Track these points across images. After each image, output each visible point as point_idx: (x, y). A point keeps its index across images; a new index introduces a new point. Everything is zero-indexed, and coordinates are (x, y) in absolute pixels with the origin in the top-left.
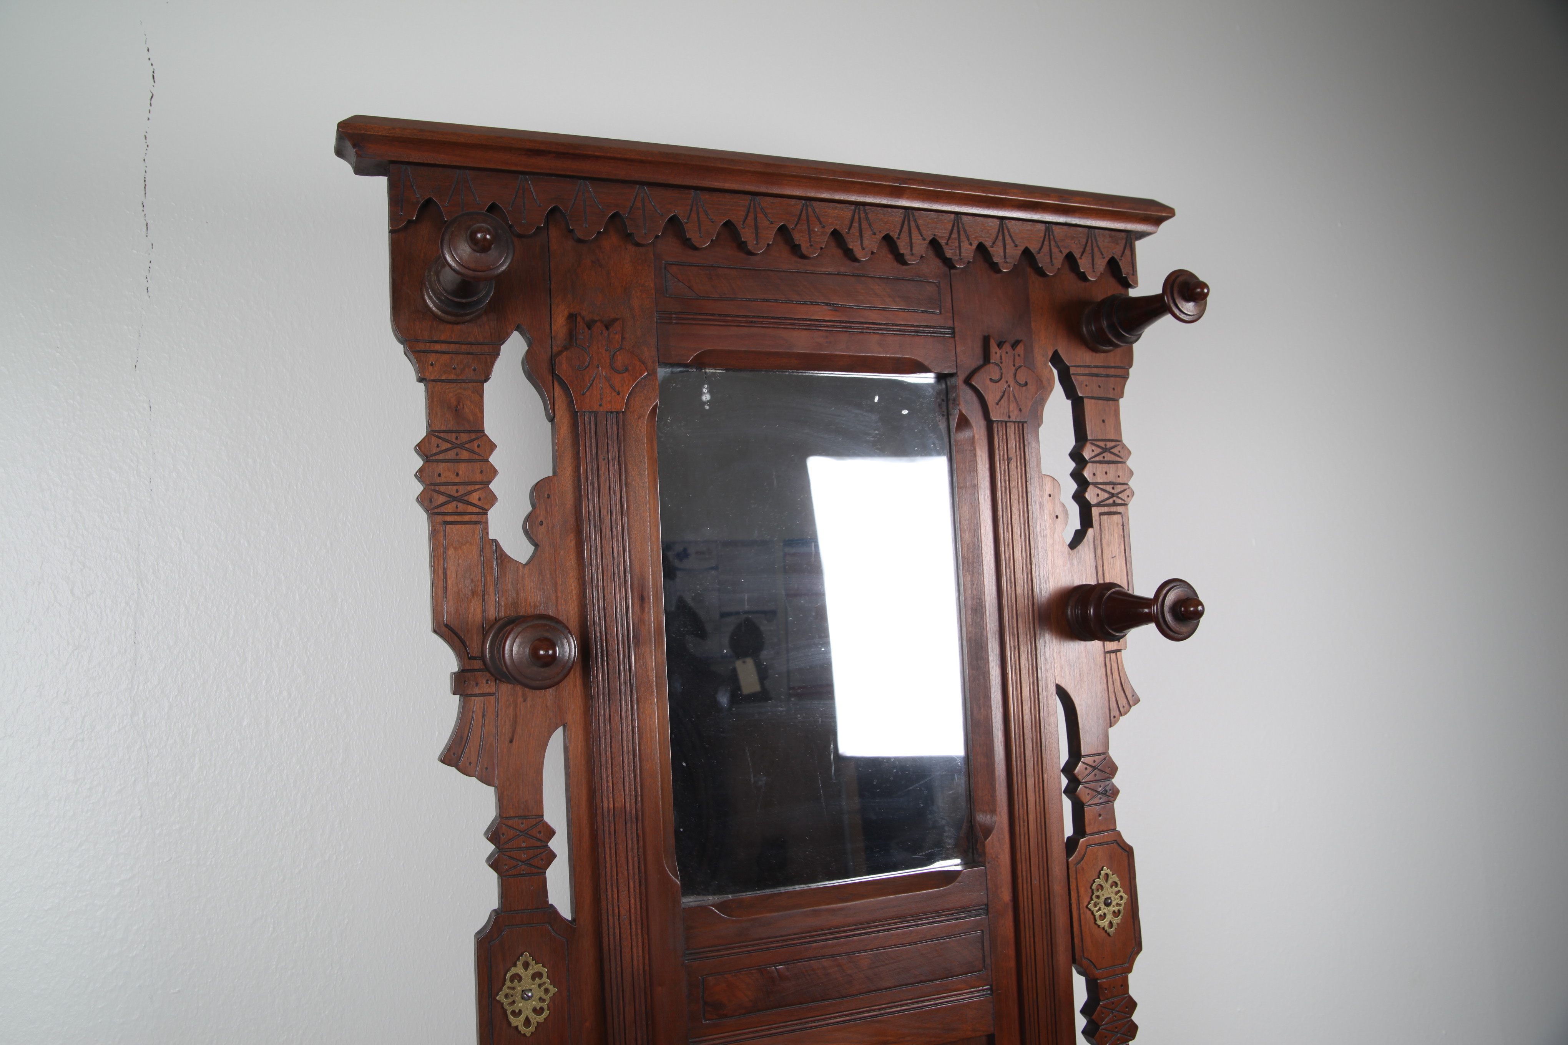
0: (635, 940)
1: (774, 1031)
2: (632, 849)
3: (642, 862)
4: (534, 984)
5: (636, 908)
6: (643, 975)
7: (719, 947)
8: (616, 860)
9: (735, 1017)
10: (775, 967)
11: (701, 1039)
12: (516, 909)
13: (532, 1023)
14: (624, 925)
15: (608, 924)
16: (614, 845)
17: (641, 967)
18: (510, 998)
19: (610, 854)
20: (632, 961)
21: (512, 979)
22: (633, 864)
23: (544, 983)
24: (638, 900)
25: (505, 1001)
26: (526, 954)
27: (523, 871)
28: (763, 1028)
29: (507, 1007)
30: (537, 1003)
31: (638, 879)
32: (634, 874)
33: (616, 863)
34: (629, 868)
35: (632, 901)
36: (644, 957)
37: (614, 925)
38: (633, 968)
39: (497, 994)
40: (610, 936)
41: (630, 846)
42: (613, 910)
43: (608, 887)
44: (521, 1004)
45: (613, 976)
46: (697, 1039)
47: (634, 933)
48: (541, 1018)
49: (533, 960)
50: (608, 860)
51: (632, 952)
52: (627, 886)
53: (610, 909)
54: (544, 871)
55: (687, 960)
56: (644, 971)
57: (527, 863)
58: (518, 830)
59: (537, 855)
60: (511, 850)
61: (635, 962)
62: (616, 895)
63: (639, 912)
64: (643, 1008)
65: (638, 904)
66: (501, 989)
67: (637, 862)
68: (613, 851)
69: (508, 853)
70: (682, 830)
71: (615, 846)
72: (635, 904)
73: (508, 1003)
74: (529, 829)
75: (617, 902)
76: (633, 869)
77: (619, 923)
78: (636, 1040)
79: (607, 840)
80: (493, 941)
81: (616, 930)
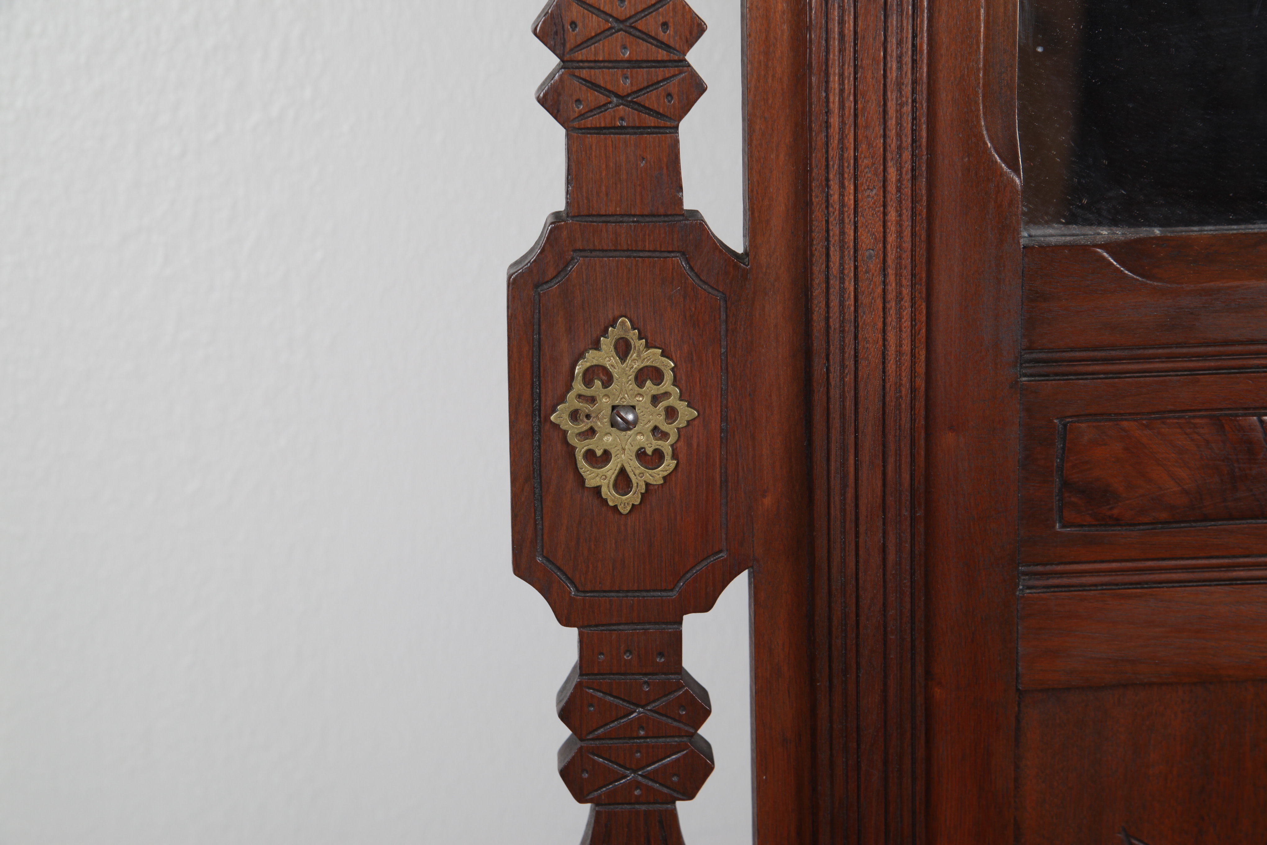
0: (893, 312)
1: (1243, 574)
2: (899, 85)
3: (924, 119)
4: (641, 395)
5: (900, 234)
6: (909, 398)
7: (1113, 353)
8: (855, 109)
9: (1141, 527)
10: (1259, 416)
11: (1049, 568)
12: (603, 212)
13: (635, 485)
14: (867, 272)
15: (828, 267)
16: (852, 69)
17: (905, 380)
18: (583, 421)
19: (842, 91)
20: (884, 363)
21: (589, 376)
22: (899, 124)
23: (667, 395)
24: (907, 214)
25: (572, 429)
26: (623, 323)
27: (622, 119)
28: (1214, 561)
29: (573, 440)
30: (647, 440)
31: (909, 163)
32: (900, 148)
33: (856, 116)
34: (888, 133)
35: (892, 215)
36: (913, 355)
37: (842, 272)
38: (884, 381)
39: (554, 410)
40: (832, 297)
41: (893, 75)
42: (842, 233)
43: (831, 176)
44: (608, 439)
45: (835, 393)
46: (1040, 568)
47: (891, 296)
48: (656, 476)
49: (640, 338)
50: (835, 106)
51: (884, 340)
52: (881, 178)
53: (835, 230)
54: (675, 124)
55: (1025, 375)
56: (913, 390)
57: (631, 101)
58: (611, 16)
59: (658, 82)
60: (592, 65)
61: (891, 367)
62: (852, 197)
63: (907, 245)
64: (906, 477)
65: (907, 224)
66: (562, 399)
67: (910, 118)
68: (849, 85)
69: (584, 73)
70: (1040, 49)
71: (855, 73)
72: (900, 224)
73: (577, 431)
74: (639, 16)
75: (852, 216)
76: (899, 136)
77: (856, 268)
78: (884, 550)
79: (834, 55)
80: (547, 282)
81: (847, 283)
